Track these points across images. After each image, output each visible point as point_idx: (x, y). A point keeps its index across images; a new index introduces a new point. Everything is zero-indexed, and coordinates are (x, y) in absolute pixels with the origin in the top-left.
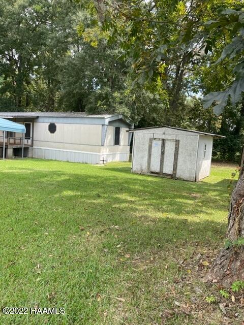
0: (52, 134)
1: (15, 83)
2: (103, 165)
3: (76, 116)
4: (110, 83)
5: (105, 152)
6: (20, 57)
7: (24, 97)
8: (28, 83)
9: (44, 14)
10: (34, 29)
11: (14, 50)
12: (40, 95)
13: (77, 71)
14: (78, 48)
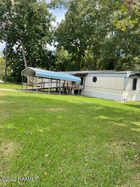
0: (94, 83)
1: (77, 56)
2: (124, 102)
3: (108, 73)
4: (132, 51)
5: (125, 94)
6: (80, 42)
7: (81, 63)
8: (84, 55)
9: (94, 17)
10: (89, 26)
11: (78, 39)
12: (90, 61)
13: (111, 46)
14: (112, 33)
